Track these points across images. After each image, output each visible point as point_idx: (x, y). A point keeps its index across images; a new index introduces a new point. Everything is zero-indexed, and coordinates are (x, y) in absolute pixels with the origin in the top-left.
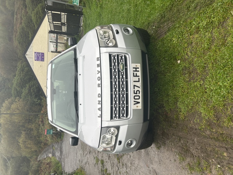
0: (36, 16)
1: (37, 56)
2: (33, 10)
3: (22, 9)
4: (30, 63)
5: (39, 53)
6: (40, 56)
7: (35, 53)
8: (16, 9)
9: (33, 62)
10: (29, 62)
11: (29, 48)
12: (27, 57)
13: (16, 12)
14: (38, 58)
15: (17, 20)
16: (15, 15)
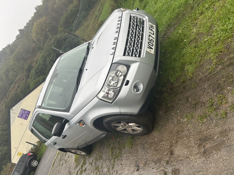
0: (35, 84)
1: (23, 113)
2: (35, 79)
3: (23, 80)
4: (11, 119)
5: (25, 111)
6: (25, 113)
7: (22, 109)
8: (17, 79)
9: (15, 118)
10: (11, 117)
11: (18, 104)
12: (11, 111)
13: (16, 82)
14: (22, 115)
15: (13, 88)
16: (13, 84)
